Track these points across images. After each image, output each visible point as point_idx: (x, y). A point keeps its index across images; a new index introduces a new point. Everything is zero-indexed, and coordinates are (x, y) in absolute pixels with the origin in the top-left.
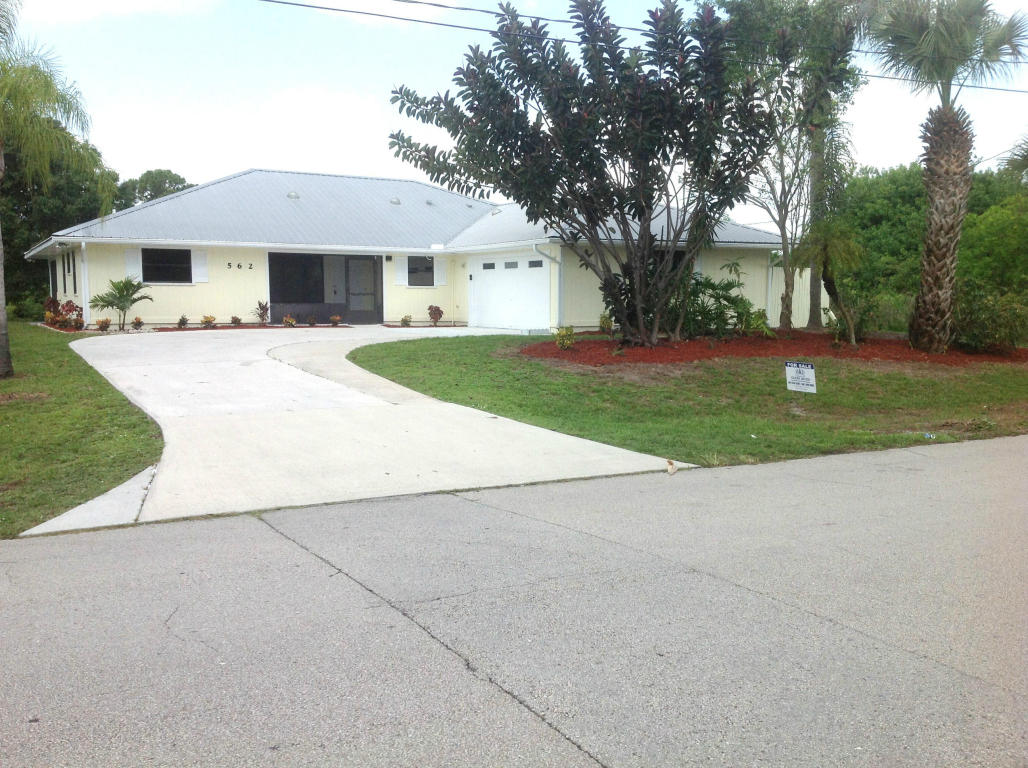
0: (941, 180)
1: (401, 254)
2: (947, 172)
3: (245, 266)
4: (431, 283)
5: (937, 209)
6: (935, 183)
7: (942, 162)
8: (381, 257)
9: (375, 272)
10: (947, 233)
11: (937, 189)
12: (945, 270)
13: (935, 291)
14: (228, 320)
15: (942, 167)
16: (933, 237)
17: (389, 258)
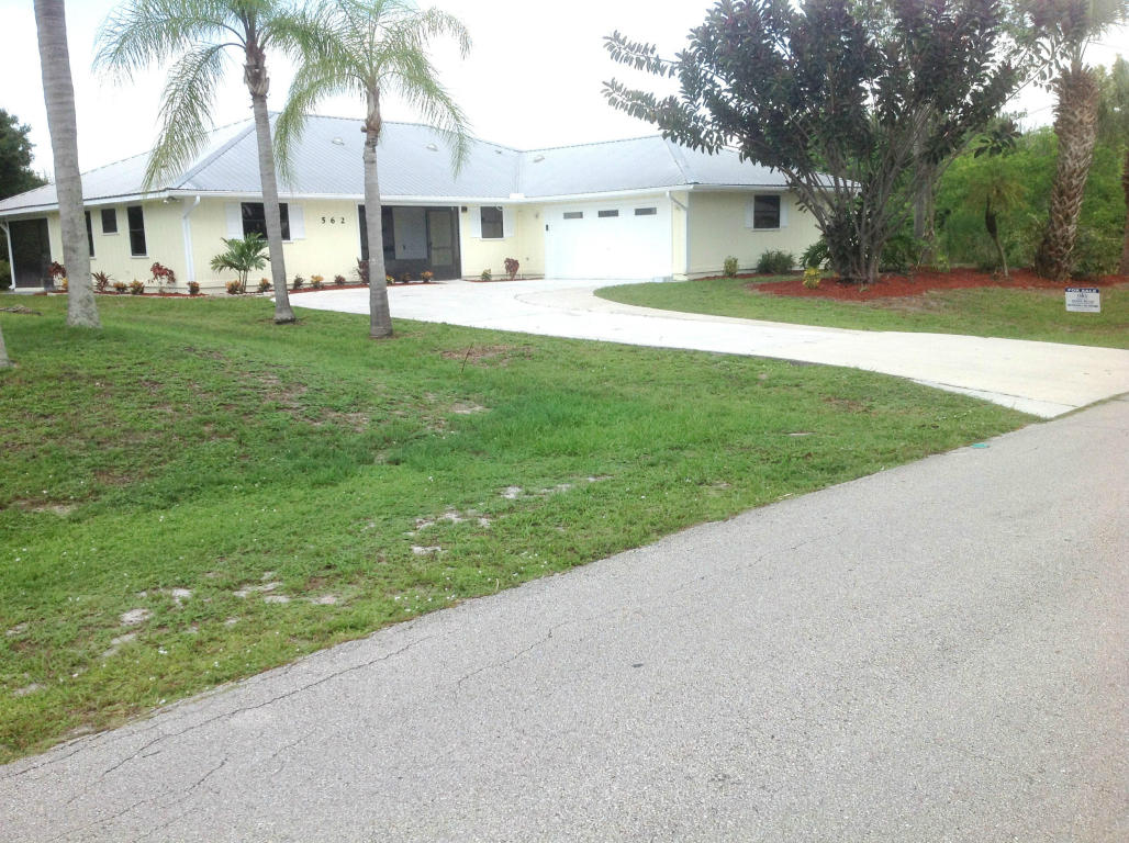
0: (1077, 129)
1: (475, 204)
2: (1081, 122)
3: (338, 221)
4: (502, 236)
5: (1070, 154)
6: (1070, 132)
7: (1077, 113)
8: (457, 208)
9: (452, 225)
10: (1078, 176)
11: (1072, 137)
12: (1073, 208)
13: (1065, 227)
14: (332, 280)
15: (1076, 117)
16: (1066, 179)
17: (464, 209)
